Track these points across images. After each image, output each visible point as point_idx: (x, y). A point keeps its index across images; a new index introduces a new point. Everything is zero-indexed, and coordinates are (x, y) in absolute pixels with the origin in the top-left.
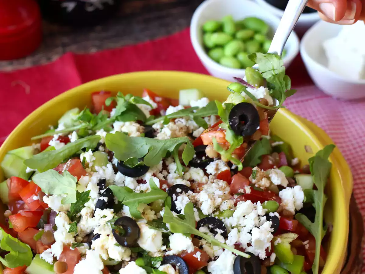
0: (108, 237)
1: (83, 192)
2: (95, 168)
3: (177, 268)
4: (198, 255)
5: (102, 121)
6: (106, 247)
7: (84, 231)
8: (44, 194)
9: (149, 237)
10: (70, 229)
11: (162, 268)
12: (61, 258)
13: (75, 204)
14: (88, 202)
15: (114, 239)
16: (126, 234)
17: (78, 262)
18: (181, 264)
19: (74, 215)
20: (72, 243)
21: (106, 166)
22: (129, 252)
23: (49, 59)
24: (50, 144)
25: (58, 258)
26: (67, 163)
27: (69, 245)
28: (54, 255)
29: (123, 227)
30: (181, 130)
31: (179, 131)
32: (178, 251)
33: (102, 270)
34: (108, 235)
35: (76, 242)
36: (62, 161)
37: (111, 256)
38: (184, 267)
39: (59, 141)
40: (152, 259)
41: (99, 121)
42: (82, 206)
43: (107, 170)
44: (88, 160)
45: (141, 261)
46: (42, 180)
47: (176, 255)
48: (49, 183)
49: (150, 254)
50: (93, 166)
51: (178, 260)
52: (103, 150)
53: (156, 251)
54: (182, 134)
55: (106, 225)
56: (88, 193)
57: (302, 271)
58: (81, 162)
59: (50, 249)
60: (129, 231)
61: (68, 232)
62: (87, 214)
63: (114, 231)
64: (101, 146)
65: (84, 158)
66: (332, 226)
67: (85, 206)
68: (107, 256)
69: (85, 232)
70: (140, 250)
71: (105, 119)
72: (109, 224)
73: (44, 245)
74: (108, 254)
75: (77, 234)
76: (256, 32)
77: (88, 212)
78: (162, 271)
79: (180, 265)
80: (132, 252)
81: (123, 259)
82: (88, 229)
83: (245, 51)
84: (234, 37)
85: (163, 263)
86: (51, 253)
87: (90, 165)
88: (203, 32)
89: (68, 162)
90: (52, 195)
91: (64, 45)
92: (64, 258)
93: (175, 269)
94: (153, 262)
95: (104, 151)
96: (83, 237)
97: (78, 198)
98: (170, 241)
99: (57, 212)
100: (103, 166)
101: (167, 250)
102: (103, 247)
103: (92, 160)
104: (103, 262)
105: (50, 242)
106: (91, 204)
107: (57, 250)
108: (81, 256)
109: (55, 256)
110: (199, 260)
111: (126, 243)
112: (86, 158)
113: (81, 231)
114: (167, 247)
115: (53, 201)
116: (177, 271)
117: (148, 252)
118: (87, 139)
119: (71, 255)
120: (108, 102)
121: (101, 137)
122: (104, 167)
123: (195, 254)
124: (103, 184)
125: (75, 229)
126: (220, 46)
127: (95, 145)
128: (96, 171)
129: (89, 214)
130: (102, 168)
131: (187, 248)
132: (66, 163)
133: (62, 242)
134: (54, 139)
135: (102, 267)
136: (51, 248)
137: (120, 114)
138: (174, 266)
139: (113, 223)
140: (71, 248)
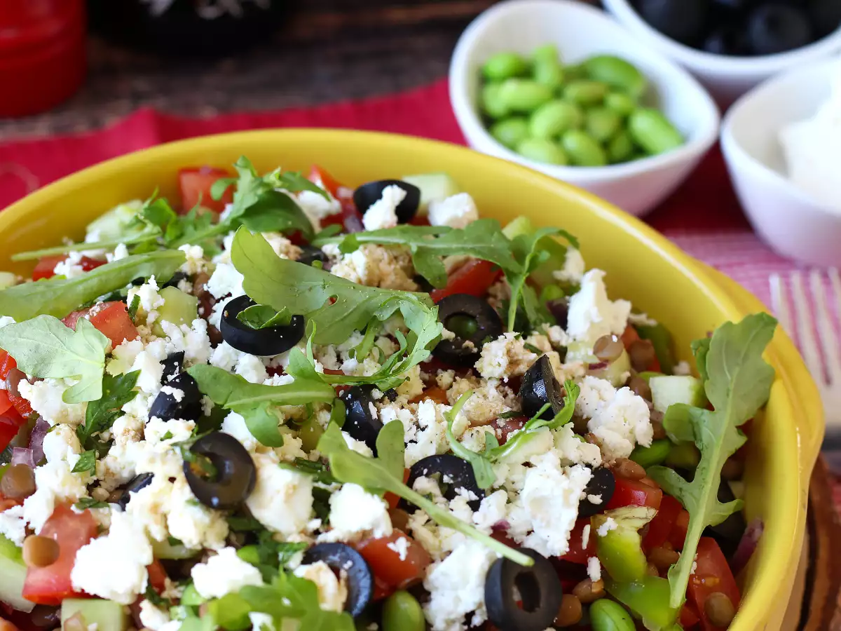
0: (170, 484)
1: (122, 374)
2: (160, 326)
3: (343, 574)
4: (401, 547)
5: (196, 228)
6: (164, 509)
7: (113, 474)
8: (23, 376)
9: (278, 492)
10: (77, 465)
11: (302, 571)
12: (44, 531)
13: (99, 403)
14: (132, 401)
15: (187, 489)
16: (219, 477)
17: (88, 542)
18: (354, 564)
19: (93, 435)
20: (78, 496)
21: (190, 325)
22: (222, 527)
23: (95, 123)
24: (56, 271)
25: (38, 532)
26: (90, 310)
27: (70, 501)
28: (28, 523)
29: (211, 460)
30: (394, 261)
31: (390, 264)
32: (350, 532)
33: (148, 567)
34: (172, 480)
35: (91, 498)
36: (81, 305)
37: (176, 534)
38: (360, 571)
39: (80, 268)
40: (280, 547)
41: (190, 229)
42: (114, 411)
43: (191, 334)
44: (145, 304)
45: (251, 552)
46: (20, 340)
47: (343, 543)
48: (37, 347)
49: (278, 538)
50: (156, 322)
51: (348, 554)
52: (190, 290)
53: (294, 529)
54: (395, 269)
55: (172, 452)
56: (132, 378)
57: (673, 624)
58: (126, 308)
59: (19, 506)
60: (227, 470)
61: (72, 469)
62: (127, 431)
63: (187, 467)
64: (185, 279)
65: (137, 299)
66: (762, 526)
67: (123, 413)
68: (164, 531)
69: (116, 477)
70: (253, 526)
71: (204, 226)
72: (178, 450)
73: (7, 499)
74: (167, 527)
75: (95, 478)
76: (615, 88)
77: (130, 428)
78: (302, 579)
79: (350, 568)
80: (231, 529)
81: (206, 545)
82: (124, 468)
83: (583, 127)
84: (557, 94)
85: (308, 559)
86: (22, 518)
87: (151, 319)
88: (483, 80)
89: (93, 308)
90: (43, 380)
91: (137, 97)
92: (54, 530)
93: (338, 577)
94: (281, 555)
95: (192, 294)
96: (112, 490)
97: (108, 388)
98: (332, 507)
99: (52, 423)
100: (182, 323)
101: (321, 530)
102: (155, 508)
103: (156, 305)
104: (151, 547)
105: (21, 490)
106: (138, 407)
107: (37, 510)
108: (99, 531)
109: (31, 526)
110: (403, 557)
111: (215, 501)
112: (141, 298)
113: (108, 472)
114: (323, 523)
115: (42, 395)
116: (342, 582)
117: (273, 534)
118: (149, 257)
119: (72, 524)
120: (217, 191)
121: (187, 257)
122: (184, 327)
123: (394, 542)
124: (176, 364)
125: (90, 465)
126: (521, 114)
127: (168, 273)
128: (162, 336)
129: (133, 433)
130: (179, 327)
131: (373, 525)
132: (88, 311)
133: (53, 492)
134: (68, 261)
135: (147, 558)
136: (22, 505)
137: (242, 212)
138: (336, 570)
139: (187, 447)
140: (73, 508)
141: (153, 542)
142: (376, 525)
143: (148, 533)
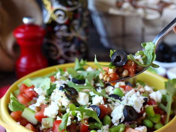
6: (61, 101)
13: (49, 90)
33: (58, 111)
63: (65, 92)
68: (61, 105)
79: (96, 109)
103: (59, 78)
105: (35, 102)
108: (49, 103)
110: (106, 107)
114: (91, 103)
115: (39, 90)
140: (44, 104)
141: (59, 106)
142: (101, 102)
143: (58, 105)
